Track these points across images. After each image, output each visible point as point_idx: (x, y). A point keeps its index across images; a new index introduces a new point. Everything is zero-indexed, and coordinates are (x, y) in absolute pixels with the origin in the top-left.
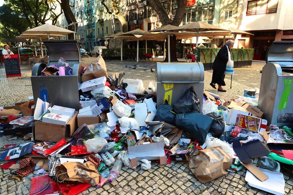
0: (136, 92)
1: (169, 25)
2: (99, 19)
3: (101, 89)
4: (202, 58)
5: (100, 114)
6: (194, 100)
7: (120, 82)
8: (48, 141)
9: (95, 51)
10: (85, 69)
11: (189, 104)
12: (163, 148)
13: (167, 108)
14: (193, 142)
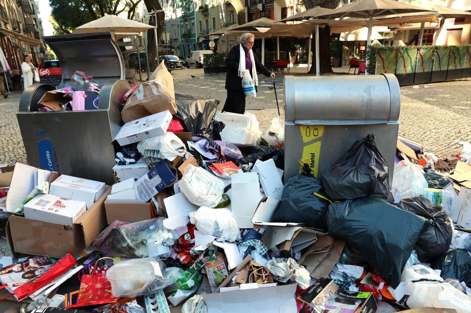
0: (243, 142)
1: (319, 7)
2: (200, 6)
3: (156, 140)
4: (379, 65)
5: (155, 197)
6: (374, 171)
7: (207, 120)
8: (40, 257)
9: (194, 58)
10: (127, 94)
11: (362, 179)
12: (293, 295)
13: (308, 185)
14: (369, 275)
